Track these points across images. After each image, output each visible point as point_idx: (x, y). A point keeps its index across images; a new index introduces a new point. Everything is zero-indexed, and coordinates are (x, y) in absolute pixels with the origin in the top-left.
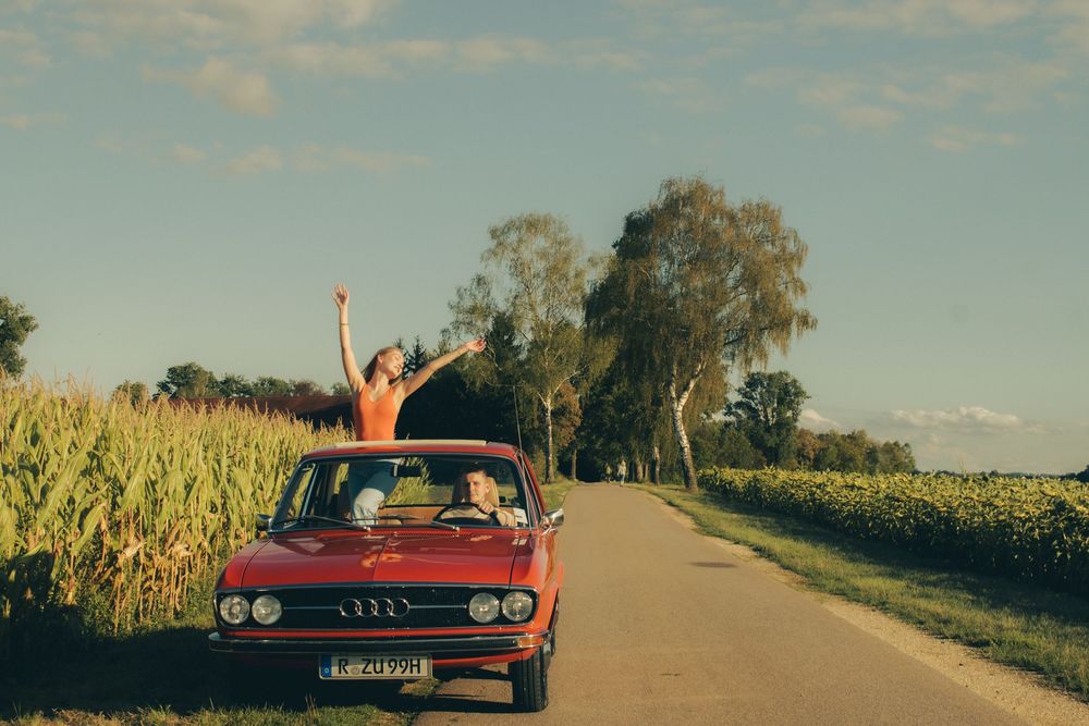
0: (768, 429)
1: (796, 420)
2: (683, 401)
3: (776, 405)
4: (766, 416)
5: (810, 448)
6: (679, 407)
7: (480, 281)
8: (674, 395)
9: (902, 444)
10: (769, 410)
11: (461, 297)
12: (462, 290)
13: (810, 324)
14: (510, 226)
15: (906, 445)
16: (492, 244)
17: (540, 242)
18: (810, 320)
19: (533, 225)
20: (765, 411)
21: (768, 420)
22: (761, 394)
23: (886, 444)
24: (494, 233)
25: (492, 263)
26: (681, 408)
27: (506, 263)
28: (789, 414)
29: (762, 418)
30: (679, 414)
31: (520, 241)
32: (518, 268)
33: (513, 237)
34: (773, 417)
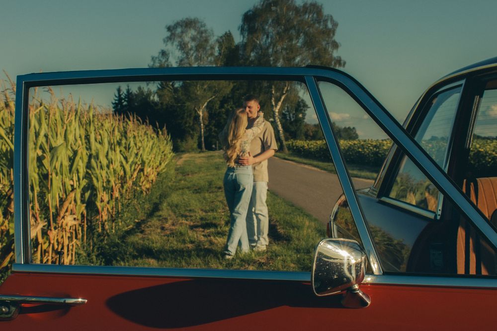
0: (291, 123)
1: (304, 118)
2: (278, 107)
3: (294, 112)
4: (290, 117)
5: (310, 131)
6: (277, 110)
7: (163, 53)
8: (274, 103)
9: (352, 127)
10: (291, 115)
11: (154, 62)
12: (155, 58)
13: (342, 64)
14: (177, 25)
15: (354, 128)
16: (169, 34)
17: (192, 32)
18: (342, 62)
19: (188, 24)
20: (290, 115)
21: (291, 119)
22: (288, 107)
23: (345, 128)
24: (169, 29)
25: (169, 44)
26: (277, 111)
27: (176, 43)
28: (301, 116)
29: (288, 118)
30: (277, 114)
31: (182, 32)
32: (182, 46)
33: (179, 30)
34: (293, 117)
